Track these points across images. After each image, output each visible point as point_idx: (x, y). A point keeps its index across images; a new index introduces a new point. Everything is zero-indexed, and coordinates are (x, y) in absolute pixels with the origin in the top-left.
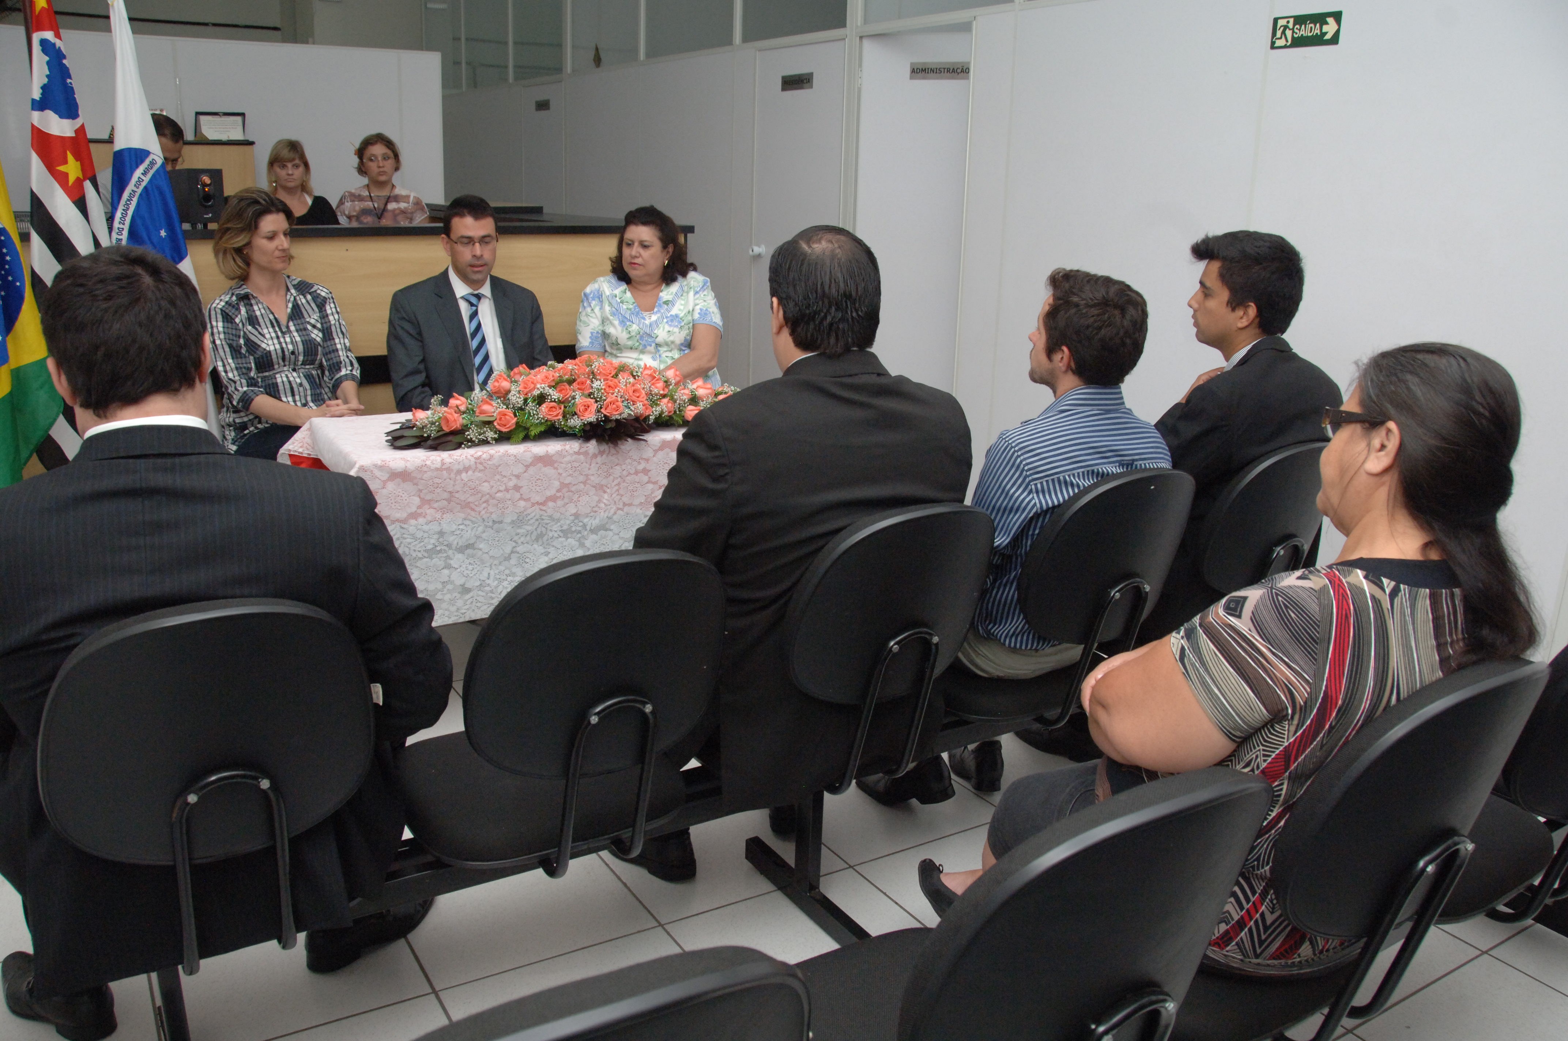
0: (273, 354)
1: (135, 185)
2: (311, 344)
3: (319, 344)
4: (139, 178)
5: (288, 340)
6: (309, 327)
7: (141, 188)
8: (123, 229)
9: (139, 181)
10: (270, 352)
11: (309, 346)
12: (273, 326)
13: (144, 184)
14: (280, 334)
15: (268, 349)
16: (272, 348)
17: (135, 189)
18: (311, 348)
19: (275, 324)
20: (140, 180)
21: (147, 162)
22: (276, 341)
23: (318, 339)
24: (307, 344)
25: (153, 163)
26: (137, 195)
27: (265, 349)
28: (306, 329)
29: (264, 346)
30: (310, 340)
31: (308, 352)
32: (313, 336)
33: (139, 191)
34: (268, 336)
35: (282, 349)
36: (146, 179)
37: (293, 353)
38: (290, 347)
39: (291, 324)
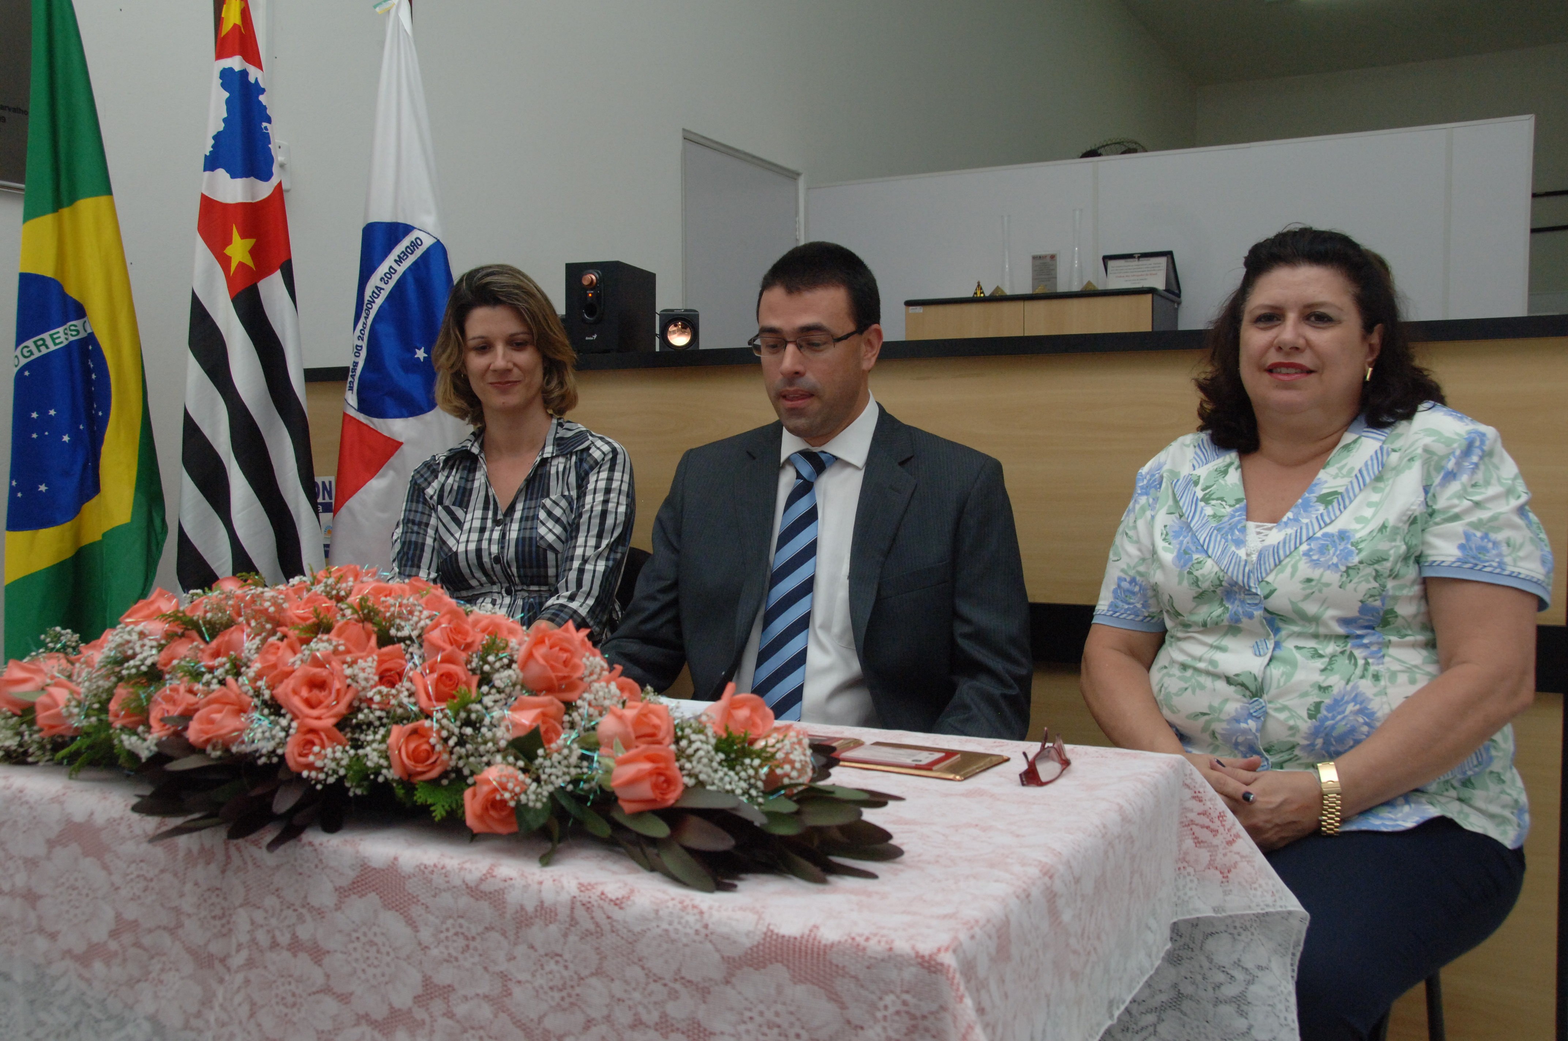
0: (461, 558)
1: (382, 279)
2: (530, 546)
3: (550, 546)
4: (391, 267)
5: (496, 535)
6: (542, 515)
7: (392, 283)
8: (361, 347)
9: (390, 273)
10: (456, 554)
11: (527, 549)
12: (486, 508)
13: (396, 278)
14: (489, 523)
15: (454, 549)
16: (462, 548)
17: (382, 285)
18: (530, 552)
19: (491, 507)
20: (392, 271)
21: (406, 242)
22: (475, 536)
23: (550, 538)
24: (523, 546)
25: (415, 245)
26: (384, 295)
27: (450, 549)
28: (536, 517)
29: (451, 542)
30: (531, 539)
31: (524, 560)
32: (542, 530)
33: (388, 288)
34: (466, 526)
35: (479, 551)
36: (401, 269)
37: (497, 559)
38: (495, 549)
39: (519, 506)
